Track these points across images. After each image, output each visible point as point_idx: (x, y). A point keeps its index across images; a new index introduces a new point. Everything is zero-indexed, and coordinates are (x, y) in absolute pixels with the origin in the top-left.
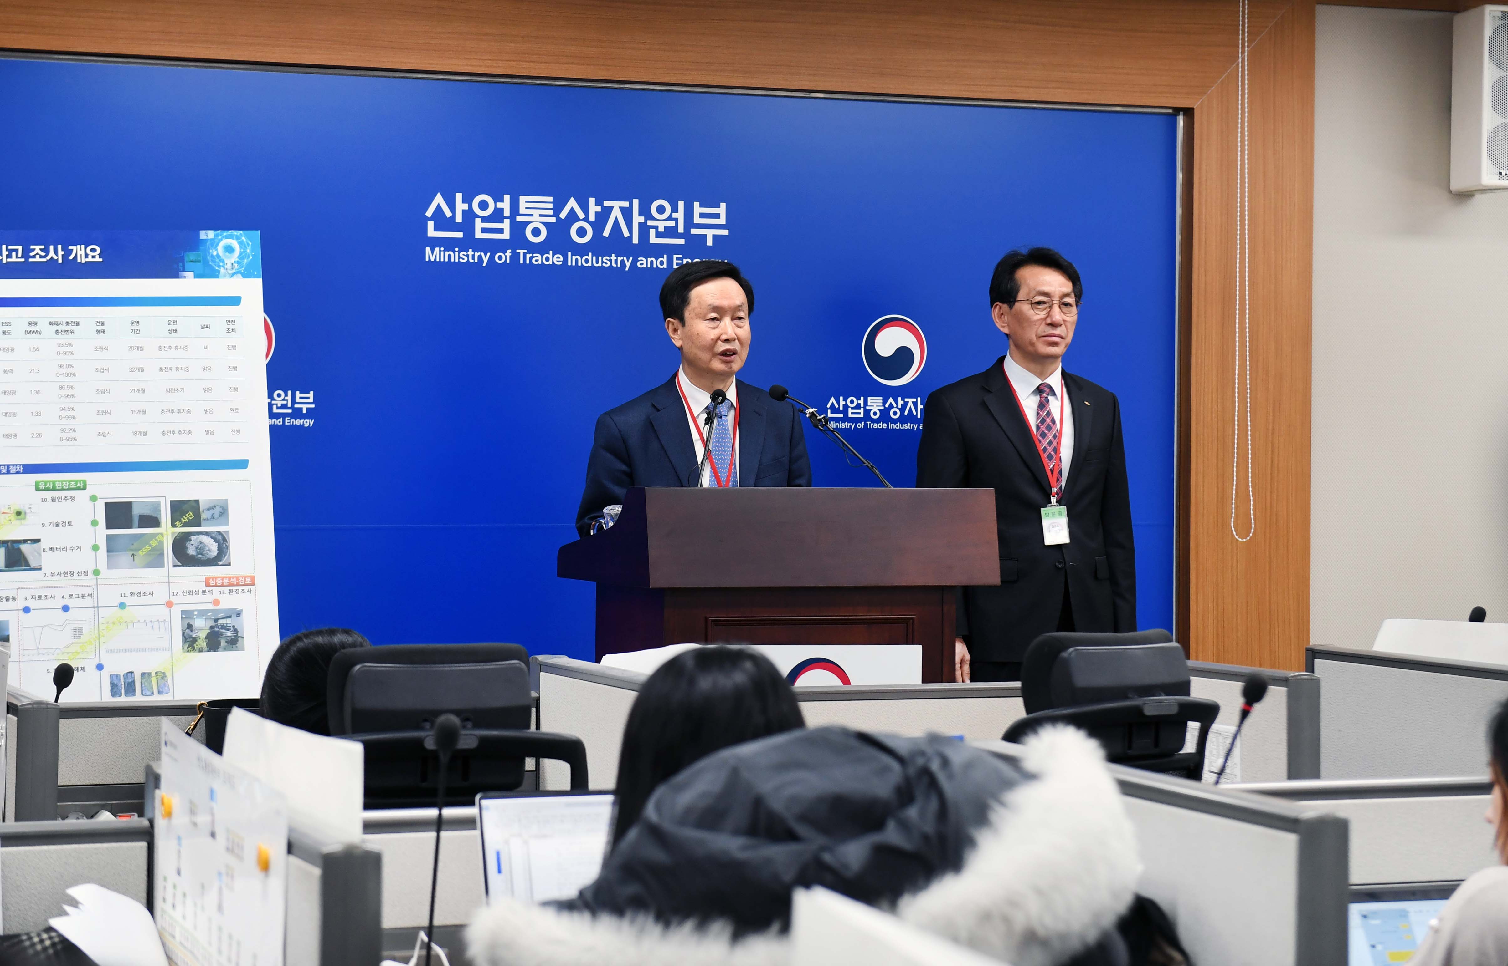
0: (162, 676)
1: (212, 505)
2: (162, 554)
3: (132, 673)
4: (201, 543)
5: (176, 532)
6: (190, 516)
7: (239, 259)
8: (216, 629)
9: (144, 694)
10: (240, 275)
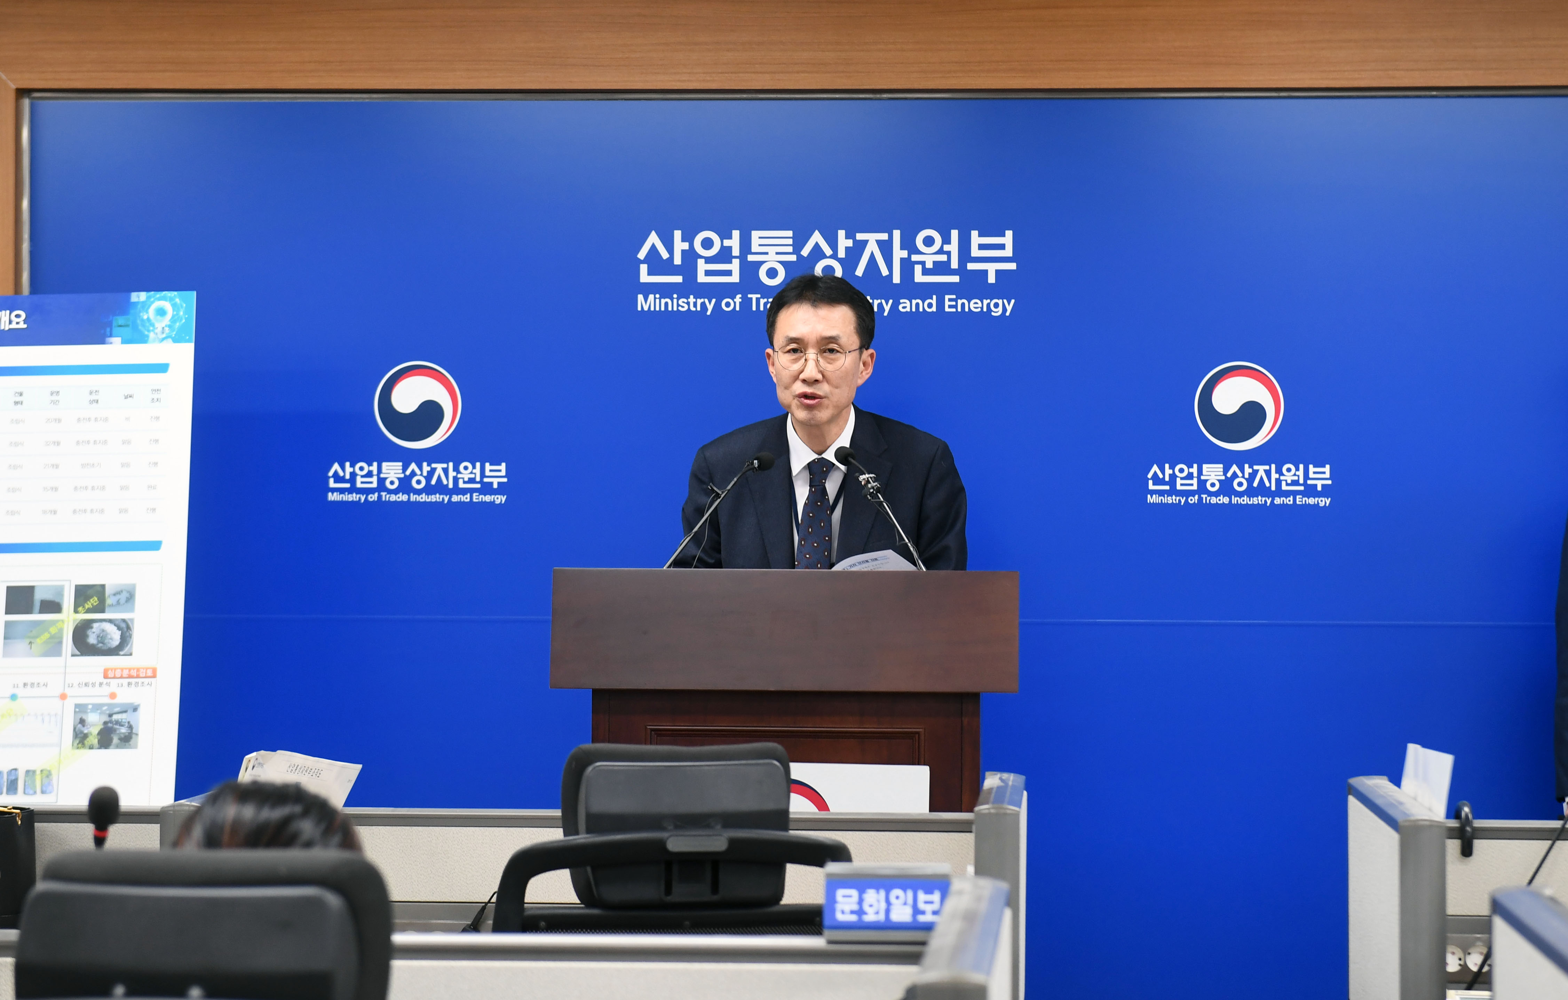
0: (47, 775)
1: (119, 589)
2: (61, 643)
3: (16, 770)
4: (103, 631)
5: (77, 620)
6: (94, 601)
7: (171, 322)
8: (110, 725)
9: (26, 792)
10: (170, 340)
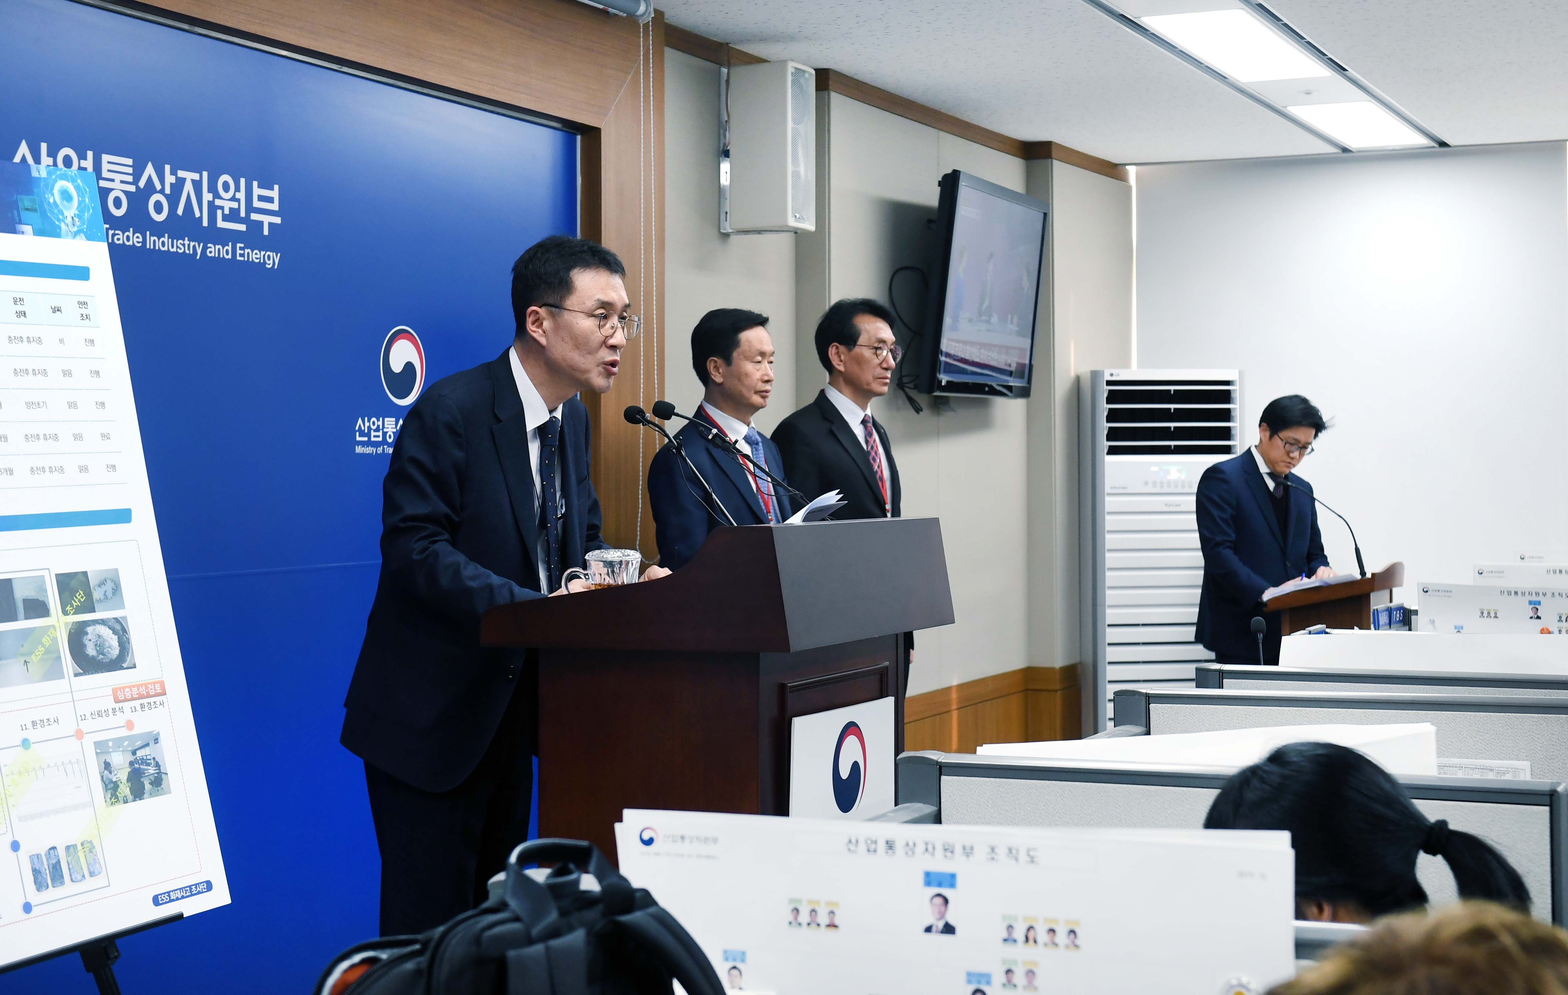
0: (89, 847)
1: (103, 578)
2: (59, 658)
3: (54, 848)
4: (99, 636)
5: (69, 623)
6: (80, 596)
7: (79, 212)
8: (137, 766)
9: (74, 879)
10: (82, 235)
